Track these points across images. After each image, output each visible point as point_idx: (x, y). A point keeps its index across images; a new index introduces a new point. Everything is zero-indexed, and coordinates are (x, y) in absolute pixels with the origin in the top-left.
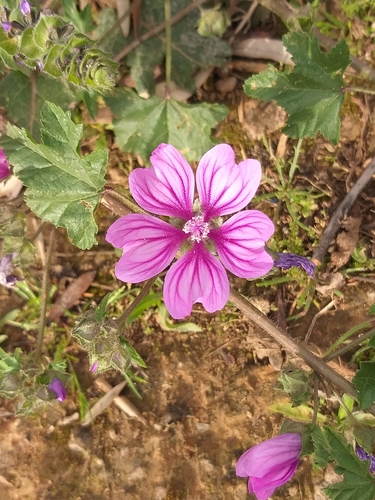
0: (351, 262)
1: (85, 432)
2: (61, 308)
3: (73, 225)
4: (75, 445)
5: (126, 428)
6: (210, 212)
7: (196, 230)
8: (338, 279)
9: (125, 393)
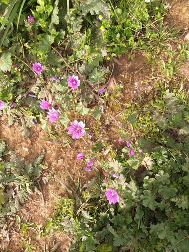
0: (104, 133)
1: (63, 148)
2: (63, 130)
3: (65, 125)
4: (62, 150)
5: (69, 149)
6: (80, 127)
7: (78, 129)
8: (101, 135)
9: (70, 144)
